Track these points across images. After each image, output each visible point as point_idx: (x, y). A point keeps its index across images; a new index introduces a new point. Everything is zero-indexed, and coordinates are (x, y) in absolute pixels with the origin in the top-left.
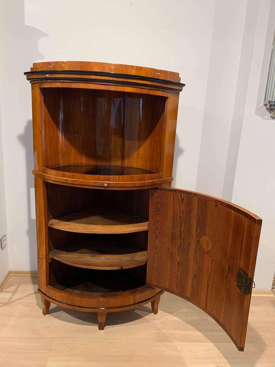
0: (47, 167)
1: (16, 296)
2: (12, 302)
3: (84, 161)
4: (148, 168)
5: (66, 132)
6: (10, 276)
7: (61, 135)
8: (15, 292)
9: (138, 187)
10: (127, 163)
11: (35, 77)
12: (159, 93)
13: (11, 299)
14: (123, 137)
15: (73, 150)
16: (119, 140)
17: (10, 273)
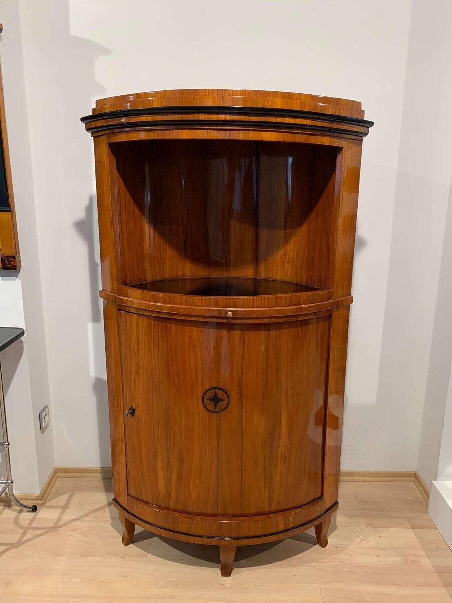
0: (125, 284)
1: (69, 515)
2: (61, 526)
3: (188, 270)
4: (304, 280)
5: (156, 222)
6: (58, 477)
7: (147, 228)
8: (65, 507)
9: (288, 317)
10: (263, 273)
11: (100, 123)
12: (326, 141)
13: (59, 520)
14: (256, 224)
15: (169, 253)
16: (249, 231)
17: (57, 471)
